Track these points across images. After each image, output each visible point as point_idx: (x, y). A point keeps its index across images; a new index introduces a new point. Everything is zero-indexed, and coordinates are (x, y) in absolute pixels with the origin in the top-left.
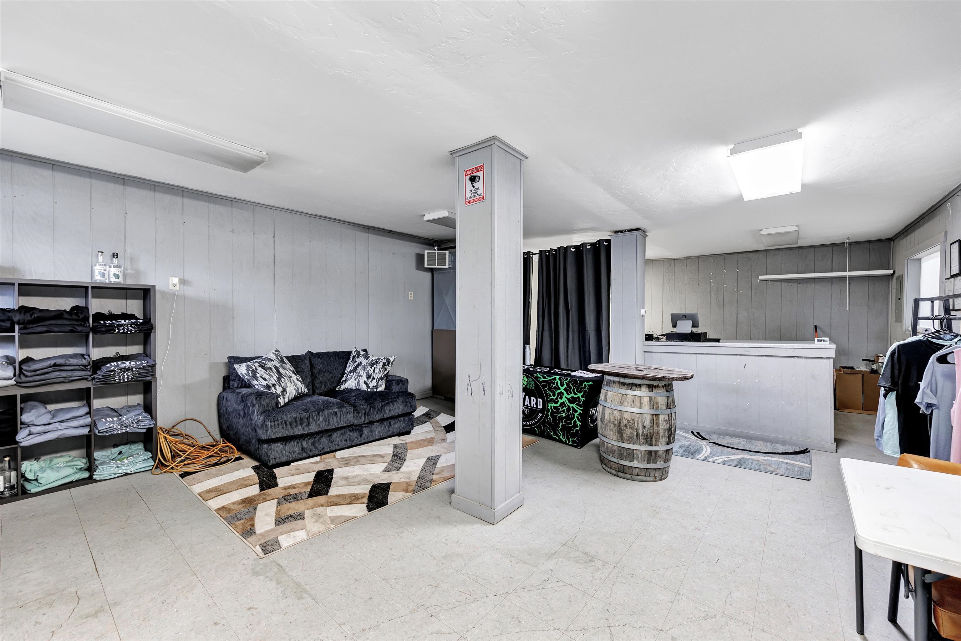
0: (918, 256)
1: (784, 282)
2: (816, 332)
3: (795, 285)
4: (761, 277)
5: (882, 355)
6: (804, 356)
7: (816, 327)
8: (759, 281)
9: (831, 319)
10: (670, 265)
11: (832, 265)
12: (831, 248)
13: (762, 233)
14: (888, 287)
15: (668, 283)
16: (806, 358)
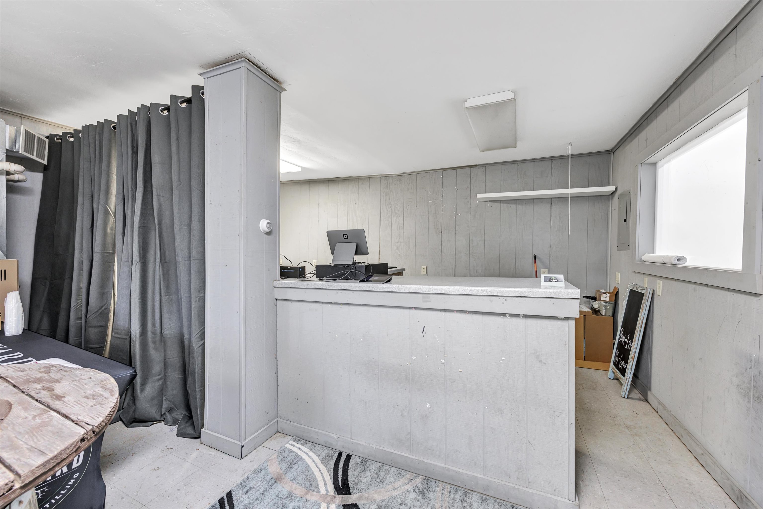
0: (652, 160)
1: (503, 203)
2: (535, 263)
3: (514, 206)
4: (479, 196)
5: (604, 291)
6: (522, 312)
7: (535, 256)
8: (477, 202)
9: (550, 247)
10: (388, 182)
11: (551, 183)
12: (550, 162)
13: (467, 105)
14: (608, 210)
15: (386, 205)
16: (526, 316)
